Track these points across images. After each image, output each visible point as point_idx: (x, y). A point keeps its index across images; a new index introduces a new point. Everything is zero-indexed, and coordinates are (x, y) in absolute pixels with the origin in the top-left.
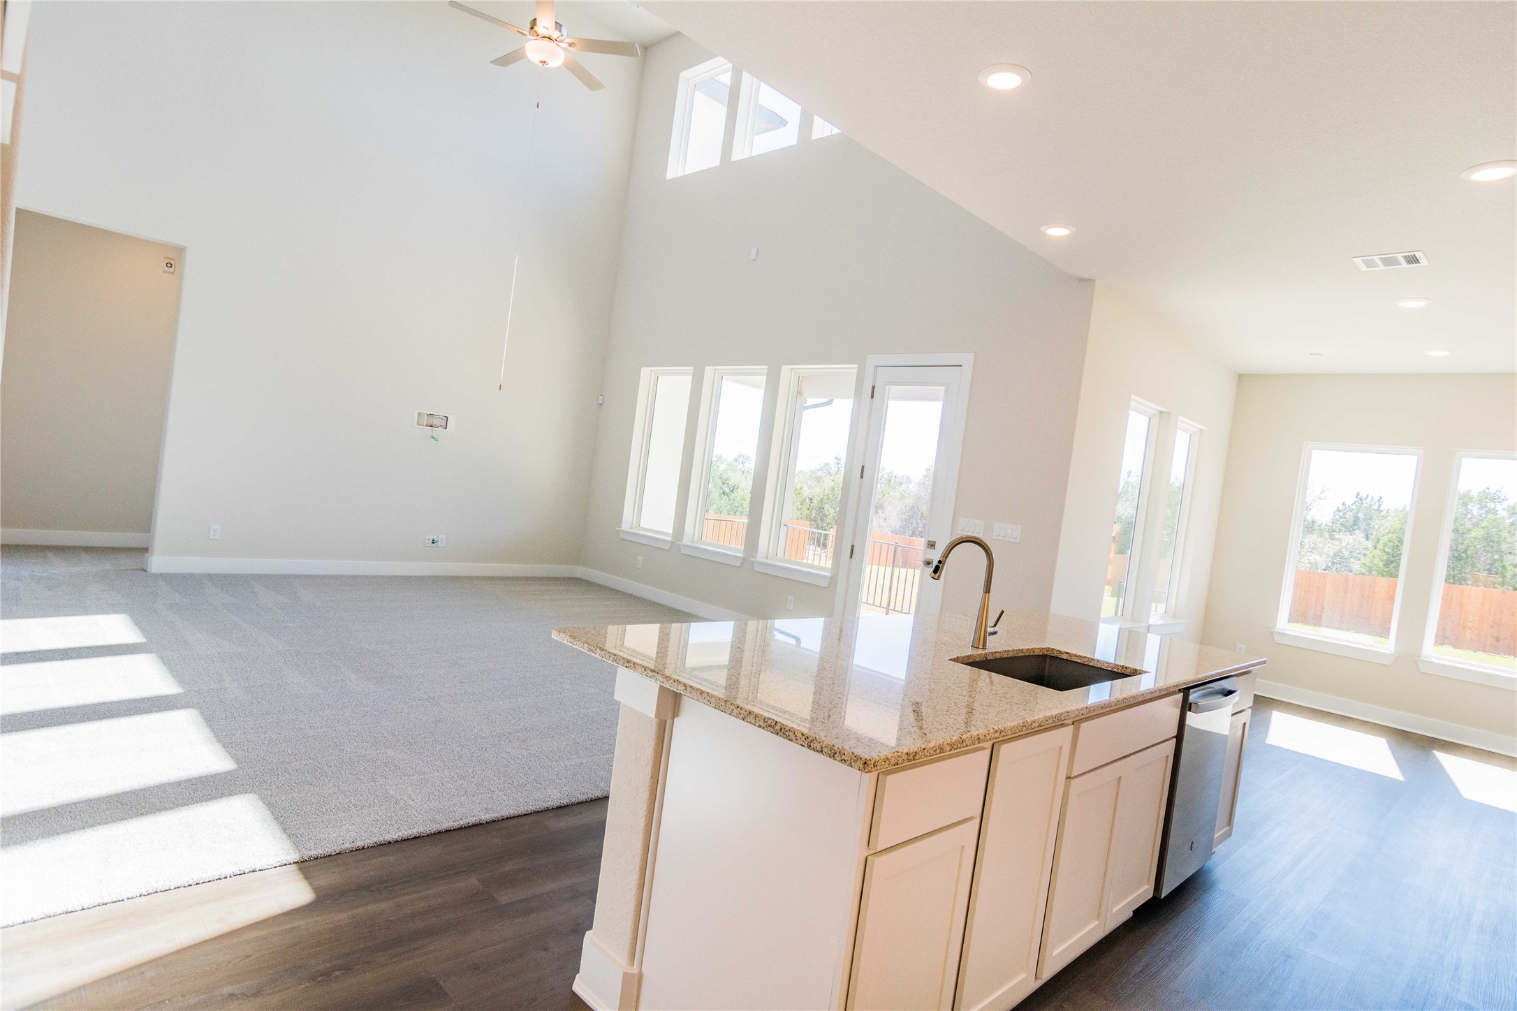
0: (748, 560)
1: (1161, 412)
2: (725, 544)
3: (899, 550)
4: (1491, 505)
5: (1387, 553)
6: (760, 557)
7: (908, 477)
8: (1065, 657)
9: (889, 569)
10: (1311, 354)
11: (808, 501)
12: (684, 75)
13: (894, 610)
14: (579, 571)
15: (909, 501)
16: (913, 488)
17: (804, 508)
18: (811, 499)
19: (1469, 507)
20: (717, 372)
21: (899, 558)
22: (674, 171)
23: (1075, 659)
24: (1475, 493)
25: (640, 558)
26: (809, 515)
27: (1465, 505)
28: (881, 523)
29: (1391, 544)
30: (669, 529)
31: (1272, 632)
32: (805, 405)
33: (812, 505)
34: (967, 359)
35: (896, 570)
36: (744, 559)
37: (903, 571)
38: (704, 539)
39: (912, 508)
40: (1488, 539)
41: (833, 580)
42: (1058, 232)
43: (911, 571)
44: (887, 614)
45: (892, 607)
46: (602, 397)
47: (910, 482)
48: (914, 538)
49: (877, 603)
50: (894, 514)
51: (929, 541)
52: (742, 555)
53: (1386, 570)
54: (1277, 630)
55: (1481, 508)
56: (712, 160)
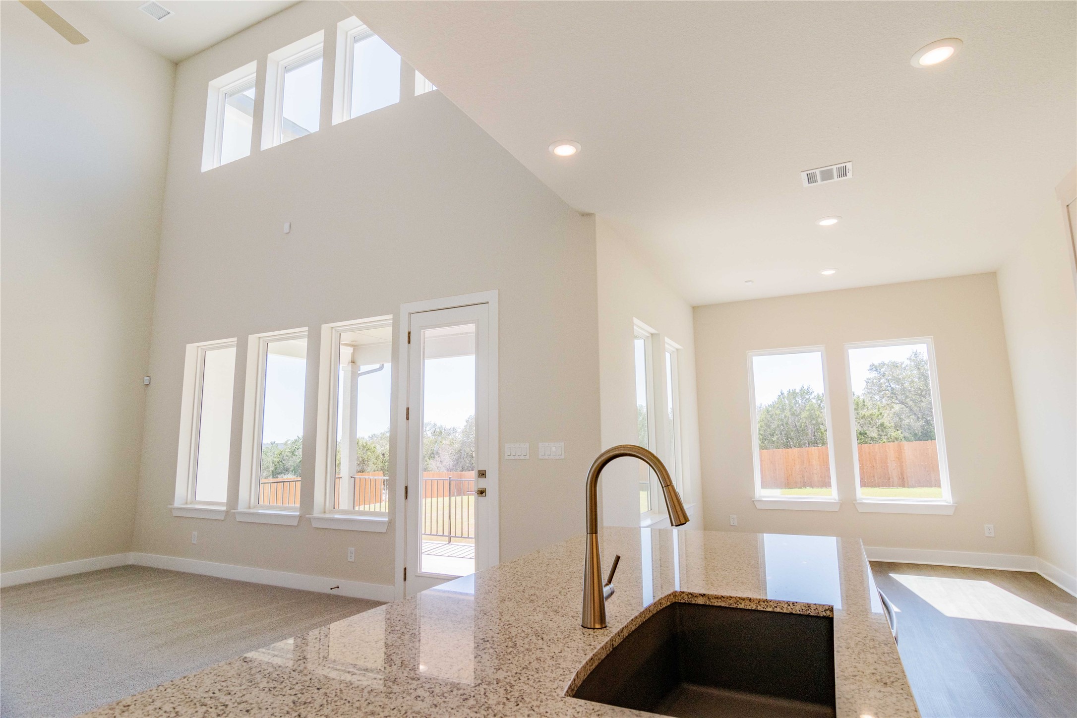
0: (304, 519)
1: (652, 334)
2: (285, 505)
3: (453, 483)
4: (807, 397)
5: (761, 434)
6: (317, 513)
7: (454, 428)
8: (701, 601)
9: (447, 499)
10: (746, 282)
11: (381, 456)
12: (213, 84)
13: (455, 537)
14: (132, 558)
15: (457, 446)
16: (459, 436)
17: (379, 462)
18: (384, 455)
19: (797, 399)
20: (261, 340)
21: (455, 489)
22: (208, 164)
23: (716, 603)
24: (798, 390)
25: (195, 533)
26: (383, 467)
27: (795, 398)
28: (438, 465)
29: (763, 428)
30: (224, 499)
31: (753, 501)
32: (359, 372)
33: (384, 459)
34: (492, 296)
35: (453, 498)
36: (300, 517)
37: (459, 498)
38: (261, 503)
39: (460, 451)
40: (811, 417)
41: (391, 524)
42: (565, 151)
43: (465, 498)
44: (450, 541)
45: (453, 534)
46: (148, 378)
47: (456, 432)
48: (464, 472)
49: (440, 533)
50: (447, 457)
51: (479, 471)
52: (298, 514)
53: (763, 445)
54: (756, 499)
55: (802, 399)
56: (244, 151)
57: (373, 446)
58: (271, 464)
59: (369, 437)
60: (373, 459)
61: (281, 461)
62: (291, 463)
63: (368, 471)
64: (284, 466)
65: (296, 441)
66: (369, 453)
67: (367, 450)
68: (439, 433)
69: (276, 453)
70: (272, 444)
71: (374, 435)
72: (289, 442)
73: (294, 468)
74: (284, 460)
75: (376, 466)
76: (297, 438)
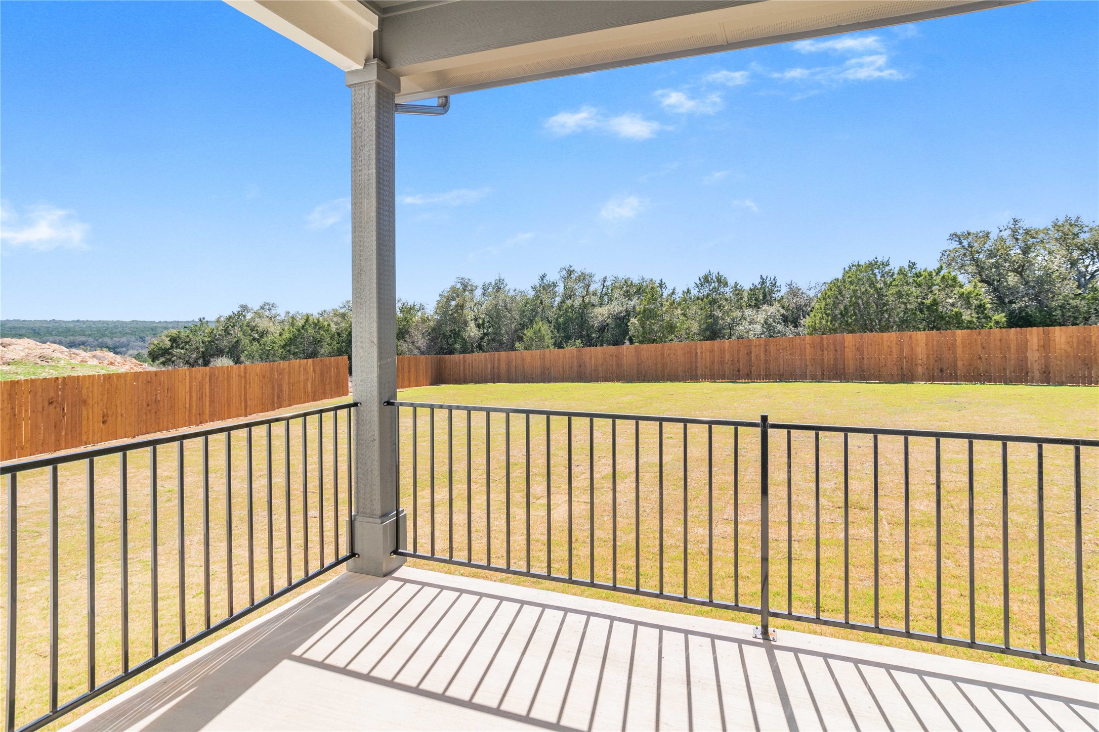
15: (430, 324)
16: (431, 313)
27: (873, 270)
47: (427, 308)
50: (421, 336)
57: (326, 324)
58: (201, 344)
59: (319, 314)
60: (327, 340)
61: (213, 342)
62: (225, 343)
63: (321, 353)
64: (216, 347)
65: (230, 317)
66: (322, 332)
67: (319, 329)
68: (409, 310)
69: (206, 331)
70: (200, 320)
71: (325, 311)
72: (222, 319)
73: (230, 350)
74: (217, 340)
75: (331, 347)
76: (232, 314)
